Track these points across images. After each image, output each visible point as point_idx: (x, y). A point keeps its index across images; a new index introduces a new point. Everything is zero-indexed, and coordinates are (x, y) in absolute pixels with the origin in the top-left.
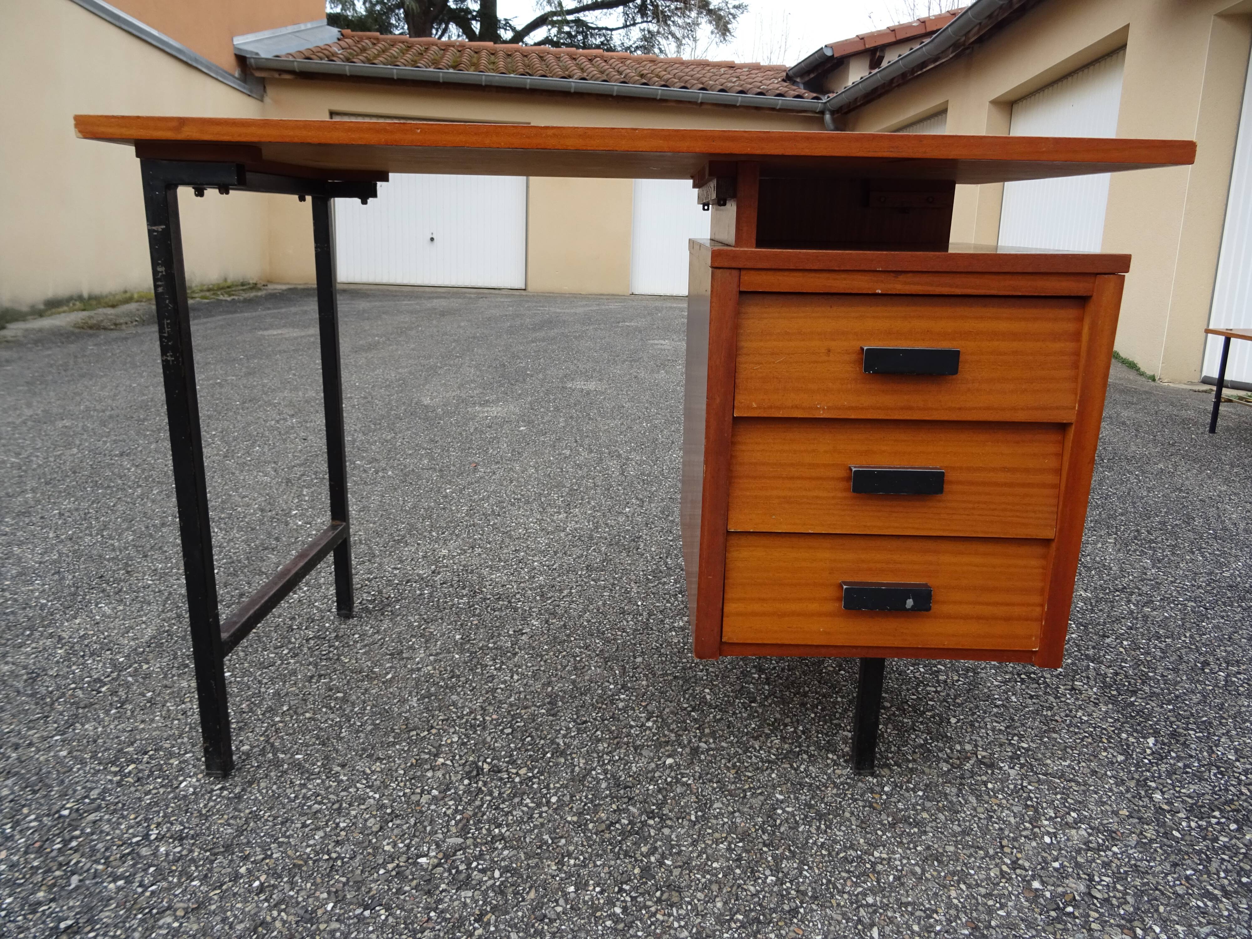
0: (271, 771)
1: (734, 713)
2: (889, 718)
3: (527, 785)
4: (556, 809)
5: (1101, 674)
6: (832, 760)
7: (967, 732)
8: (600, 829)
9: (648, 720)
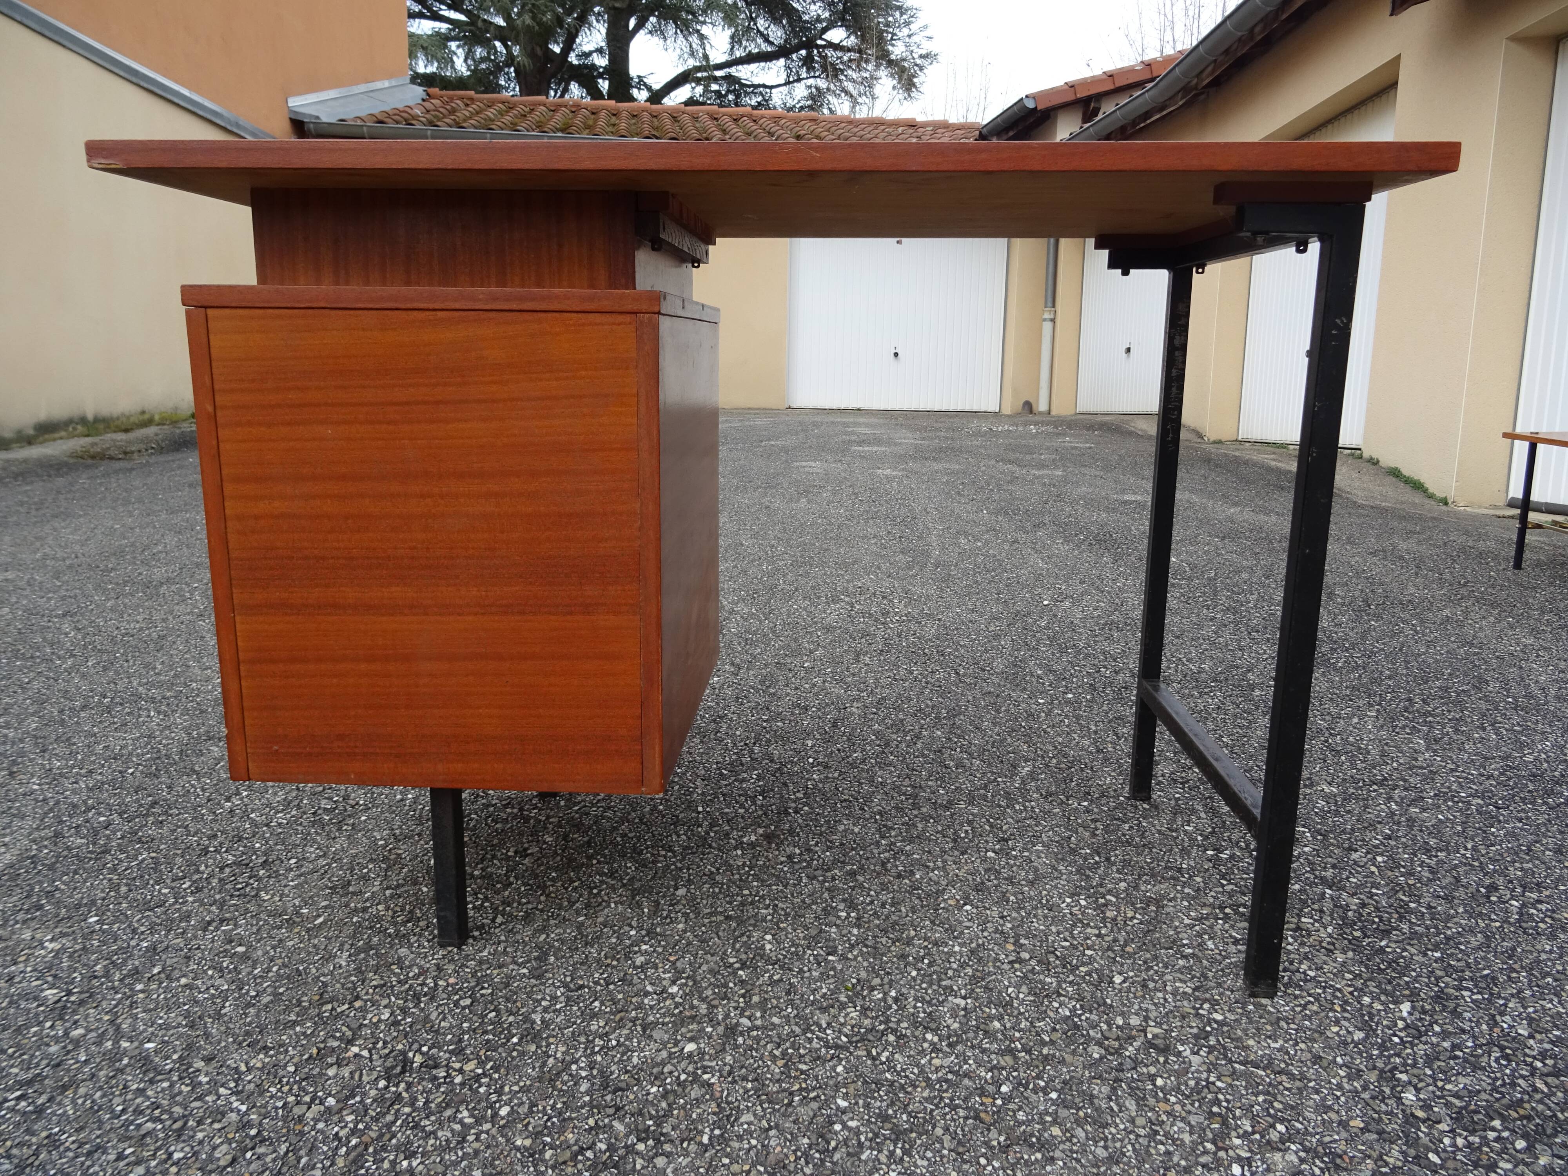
0: (101, 1070)
1: (801, 971)
2: (1025, 977)
3: (470, 1089)
4: (503, 1127)
5: (1341, 906)
6: (932, 1043)
7: (1136, 997)
8: (560, 1160)
9: (674, 982)
